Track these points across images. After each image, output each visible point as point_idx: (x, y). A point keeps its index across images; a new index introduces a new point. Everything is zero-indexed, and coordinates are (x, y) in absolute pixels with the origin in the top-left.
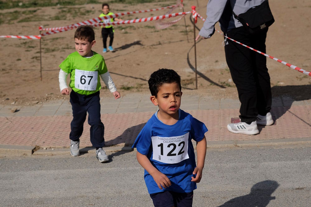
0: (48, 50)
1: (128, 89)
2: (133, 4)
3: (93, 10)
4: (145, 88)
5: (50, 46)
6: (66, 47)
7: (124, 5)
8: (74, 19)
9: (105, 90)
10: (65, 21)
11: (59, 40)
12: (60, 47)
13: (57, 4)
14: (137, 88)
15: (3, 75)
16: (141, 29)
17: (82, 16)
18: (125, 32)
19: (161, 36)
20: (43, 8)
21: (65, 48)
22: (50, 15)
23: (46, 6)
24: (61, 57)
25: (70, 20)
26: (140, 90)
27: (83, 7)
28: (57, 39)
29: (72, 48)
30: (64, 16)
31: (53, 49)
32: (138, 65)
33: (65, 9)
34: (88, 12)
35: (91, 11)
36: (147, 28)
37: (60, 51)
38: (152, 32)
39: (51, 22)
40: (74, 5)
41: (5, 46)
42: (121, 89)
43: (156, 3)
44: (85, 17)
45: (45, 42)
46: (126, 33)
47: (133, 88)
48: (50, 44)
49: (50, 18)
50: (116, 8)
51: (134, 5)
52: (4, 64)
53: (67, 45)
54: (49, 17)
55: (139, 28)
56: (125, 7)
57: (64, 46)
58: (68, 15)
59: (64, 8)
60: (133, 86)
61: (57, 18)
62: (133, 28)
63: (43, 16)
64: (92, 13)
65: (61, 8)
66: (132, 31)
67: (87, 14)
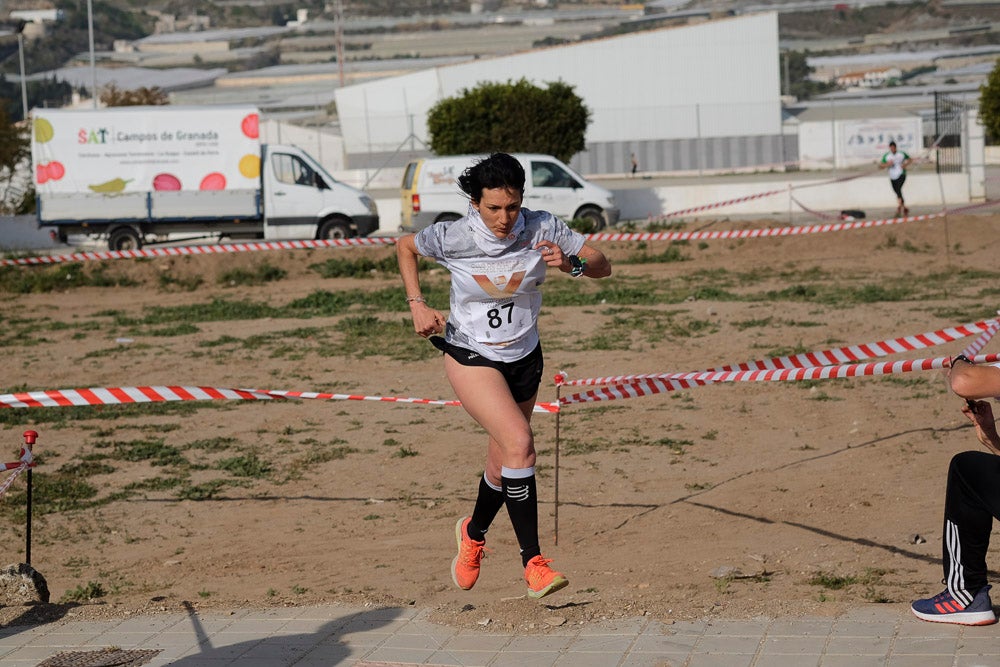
0: (575, 447)
1: (837, 583)
2: (840, 303)
3: (714, 320)
4: (891, 584)
5: (581, 431)
6: (633, 438)
7: (813, 307)
8: (653, 347)
9: (761, 585)
10: (627, 354)
11: (609, 416)
12: (614, 438)
13: (599, 297)
14: (866, 582)
15: (438, 522)
16: (870, 386)
17: (679, 339)
18: (817, 396)
19: (936, 413)
20: (557, 311)
21: (629, 442)
22: (578, 334)
23: (566, 303)
24: (617, 471)
25: (641, 350)
26: (878, 589)
27: (683, 311)
28: (603, 410)
29: (652, 440)
30: (621, 337)
31: (590, 444)
32: (867, 504)
33: (624, 316)
34: (697, 325)
35: (706, 324)
36: (889, 383)
37: (611, 449)
38: (907, 399)
39: (583, 353)
40: (653, 302)
41: (443, 428)
42: (814, 583)
43: (915, 304)
44: (690, 341)
45: (566, 418)
46: (823, 398)
47: (851, 581)
48: (581, 426)
49: (579, 342)
50: (786, 317)
51: (843, 307)
52: (440, 487)
53: (636, 431)
54: (574, 338)
55: (863, 383)
56: (816, 313)
57: (624, 435)
58: (636, 334)
59: (620, 310)
60: (852, 576)
61: (601, 344)
62: (844, 383)
63: (558, 334)
64: (710, 328)
65: (612, 311)
66: (842, 393)
67: (695, 334)
